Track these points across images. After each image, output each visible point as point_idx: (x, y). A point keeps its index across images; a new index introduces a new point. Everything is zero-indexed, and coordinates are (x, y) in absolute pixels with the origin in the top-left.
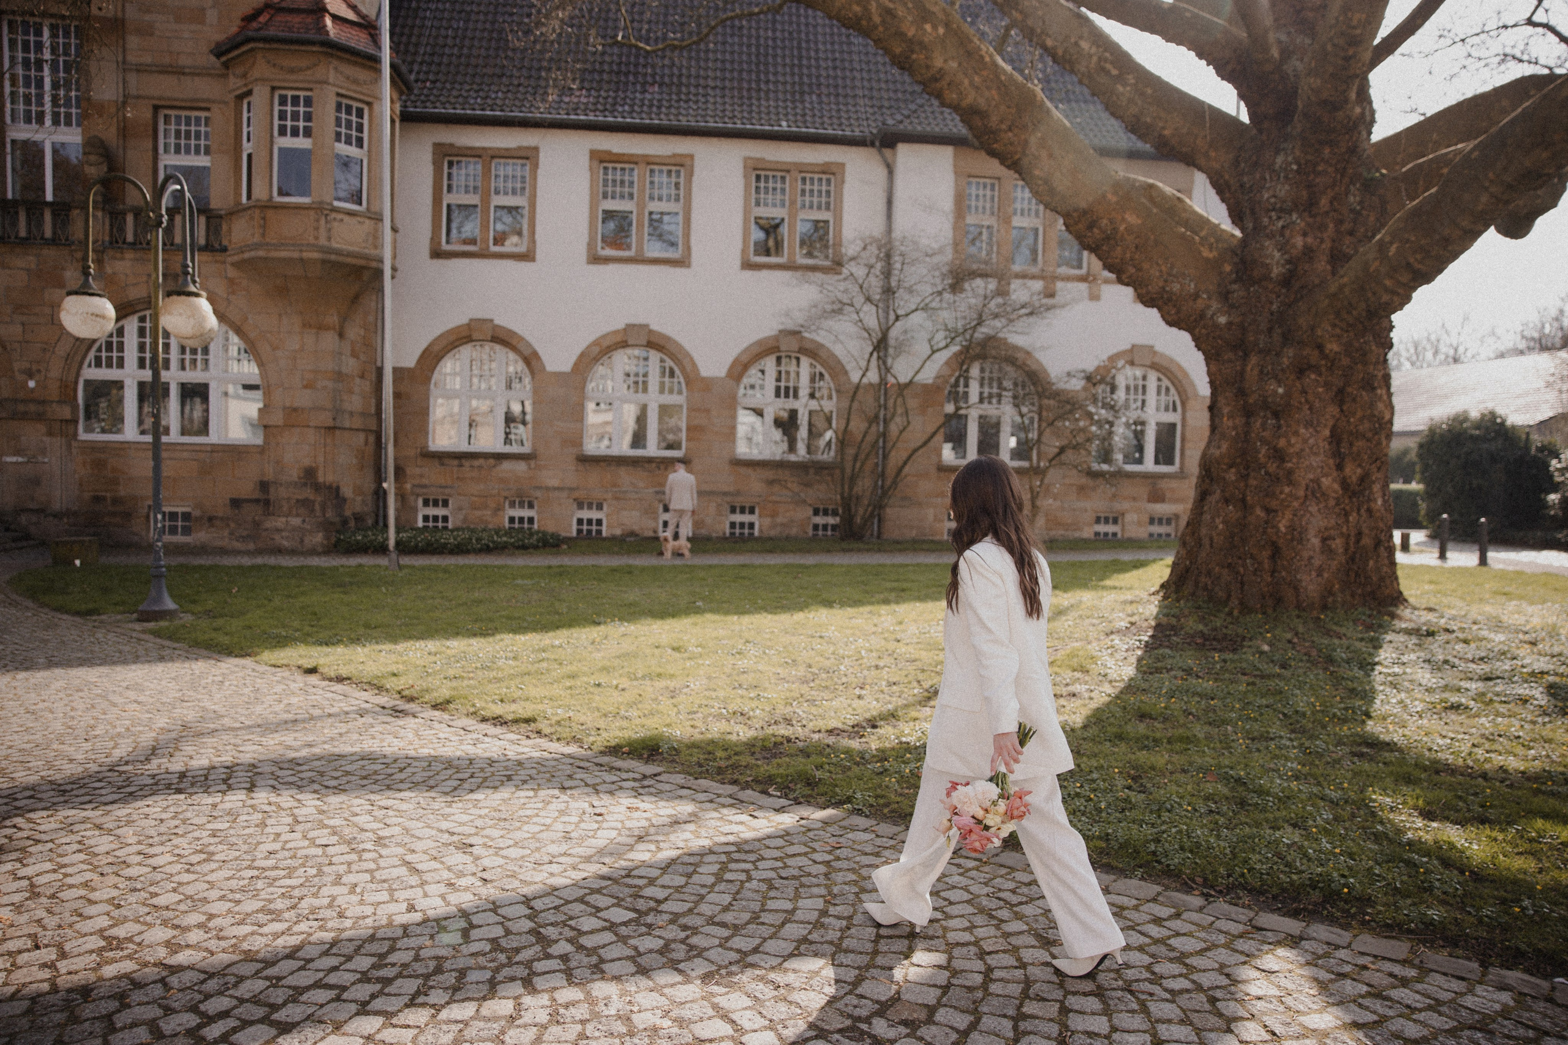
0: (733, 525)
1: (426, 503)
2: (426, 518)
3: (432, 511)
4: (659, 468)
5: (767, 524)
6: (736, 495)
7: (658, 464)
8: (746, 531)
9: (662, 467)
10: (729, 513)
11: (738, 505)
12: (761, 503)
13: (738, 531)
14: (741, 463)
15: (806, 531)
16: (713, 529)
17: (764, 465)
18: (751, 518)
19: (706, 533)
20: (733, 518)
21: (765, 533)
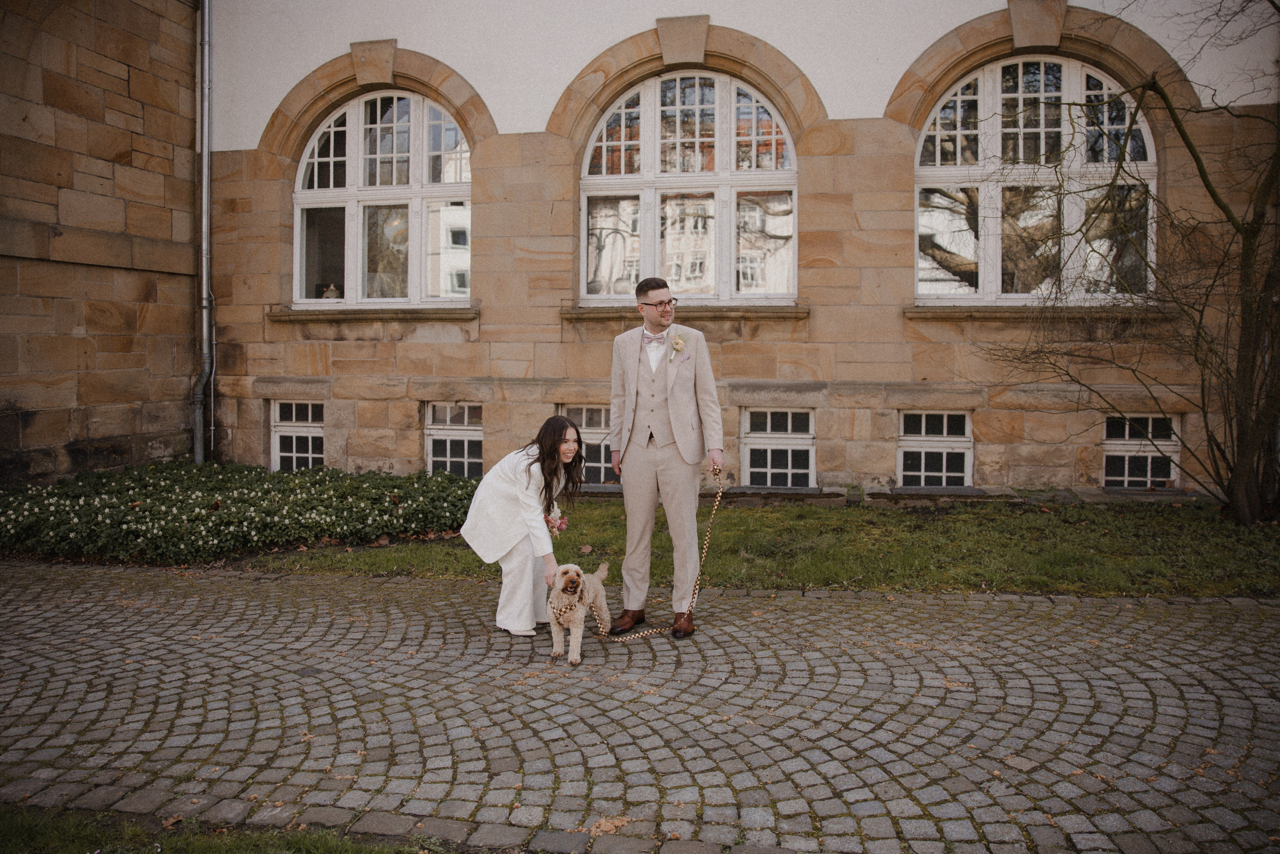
0: (912, 460)
1: (286, 413)
2: (286, 443)
3: (295, 429)
4: (738, 331)
5: (996, 458)
6: (919, 391)
7: (736, 324)
8: (944, 474)
9: (746, 329)
10: (902, 433)
11: (924, 413)
12: (978, 410)
13: (923, 474)
14: (929, 315)
15: (1093, 476)
16: (866, 470)
17: (985, 319)
18: (953, 445)
19: (849, 481)
20: (909, 443)
21: (992, 481)
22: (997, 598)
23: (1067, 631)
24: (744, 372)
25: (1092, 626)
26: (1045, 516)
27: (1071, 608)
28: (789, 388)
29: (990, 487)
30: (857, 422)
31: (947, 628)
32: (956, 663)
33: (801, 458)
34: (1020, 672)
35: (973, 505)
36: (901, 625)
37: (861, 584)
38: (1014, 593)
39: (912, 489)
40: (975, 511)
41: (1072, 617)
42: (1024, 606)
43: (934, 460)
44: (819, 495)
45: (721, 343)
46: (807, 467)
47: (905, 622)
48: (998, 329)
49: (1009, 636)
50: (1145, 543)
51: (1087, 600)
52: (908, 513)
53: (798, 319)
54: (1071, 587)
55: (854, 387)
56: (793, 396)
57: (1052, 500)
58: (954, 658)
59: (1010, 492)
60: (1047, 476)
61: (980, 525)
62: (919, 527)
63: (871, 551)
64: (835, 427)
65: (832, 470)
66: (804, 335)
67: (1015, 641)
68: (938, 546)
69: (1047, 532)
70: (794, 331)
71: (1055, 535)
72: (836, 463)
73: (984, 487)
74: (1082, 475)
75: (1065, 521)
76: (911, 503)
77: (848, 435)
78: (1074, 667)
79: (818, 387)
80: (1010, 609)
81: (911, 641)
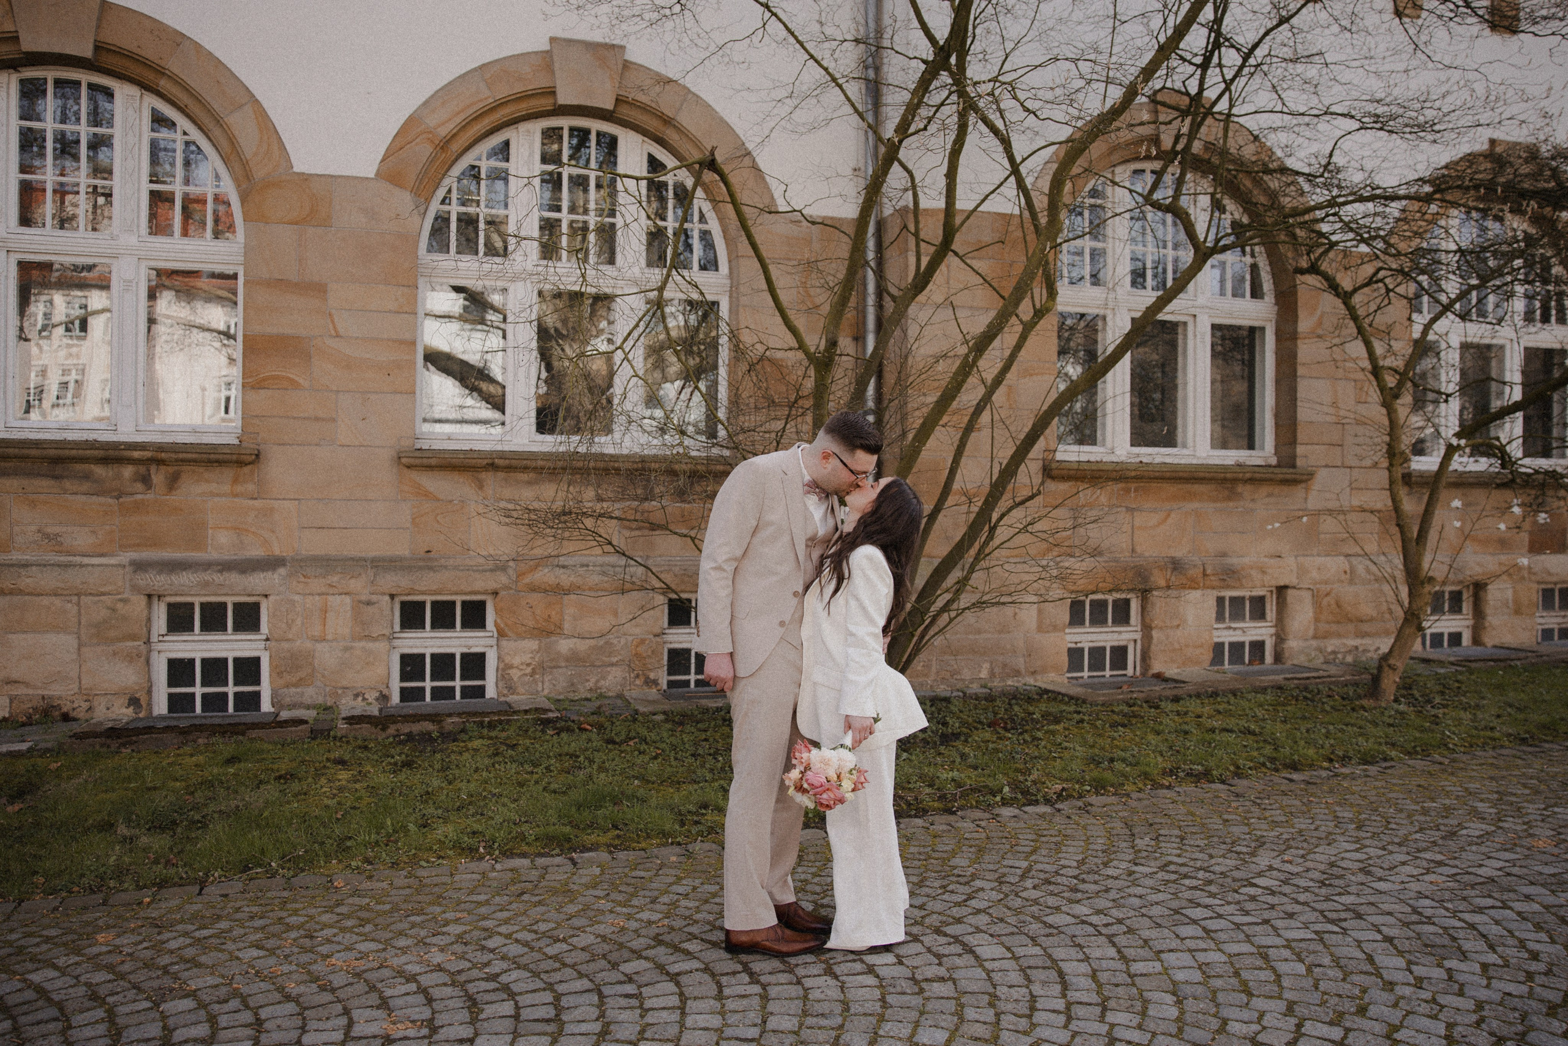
4: (146, 480)
5: (527, 658)
6: (421, 568)
7: (142, 469)
8: (458, 684)
9: (159, 477)
10: (397, 628)
11: (429, 599)
12: (502, 593)
13: (428, 684)
14: (433, 462)
15: (652, 676)
16: (345, 683)
17: (509, 469)
18: (471, 642)
19: (320, 700)
20: (411, 642)
21: (521, 690)
22: (498, 866)
23: (586, 908)
24: (155, 542)
25: (620, 898)
26: (584, 736)
27: (597, 871)
28: (226, 567)
29: (520, 699)
30: (330, 615)
31: (413, 925)
32: (413, 987)
33: (248, 669)
34: (506, 988)
35: (491, 726)
36: (343, 930)
37: (297, 863)
38: (524, 855)
39: (413, 707)
40: (493, 734)
41: (594, 886)
42: (534, 874)
43: (443, 664)
44: (275, 723)
45: (118, 498)
46: (257, 682)
47: (349, 923)
48: (529, 483)
49: (503, 929)
50: (703, 766)
51: (621, 855)
52: (401, 742)
53: (241, 463)
54: (602, 839)
55: (326, 564)
56: (233, 578)
57: (597, 712)
58: (412, 978)
59: (547, 705)
60: (593, 680)
61: (496, 754)
62: (408, 764)
63: (328, 807)
64: (299, 622)
65: (296, 685)
66: (251, 487)
67: (508, 936)
68: (428, 793)
69: (582, 759)
70: (236, 481)
71: (591, 761)
72: (302, 674)
73: (511, 698)
74: (638, 676)
75: (610, 741)
76: (406, 728)
77: (316, 631)
78: (583, 968)
79: (271, 564)
80: (513, 882)
81: (352, 955)
